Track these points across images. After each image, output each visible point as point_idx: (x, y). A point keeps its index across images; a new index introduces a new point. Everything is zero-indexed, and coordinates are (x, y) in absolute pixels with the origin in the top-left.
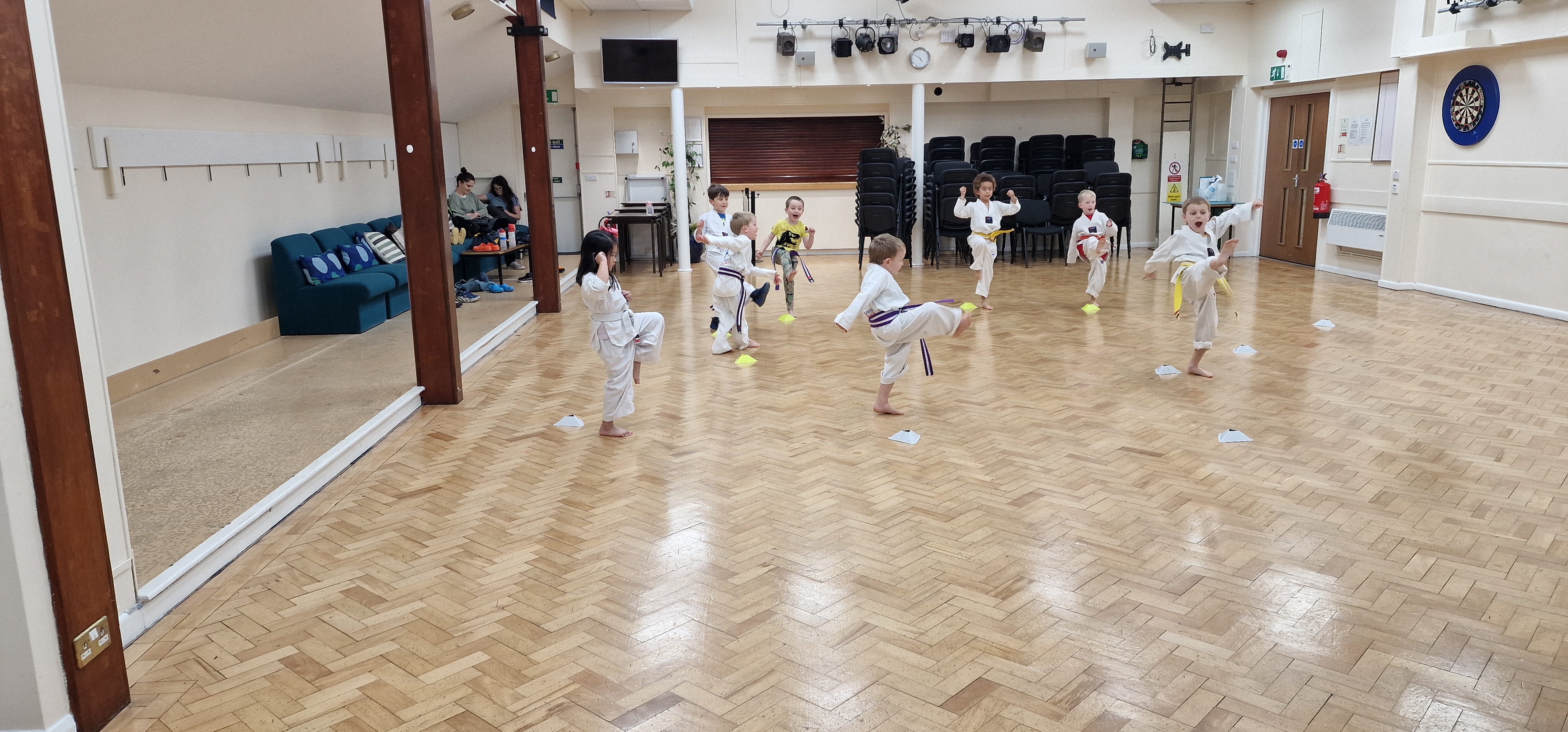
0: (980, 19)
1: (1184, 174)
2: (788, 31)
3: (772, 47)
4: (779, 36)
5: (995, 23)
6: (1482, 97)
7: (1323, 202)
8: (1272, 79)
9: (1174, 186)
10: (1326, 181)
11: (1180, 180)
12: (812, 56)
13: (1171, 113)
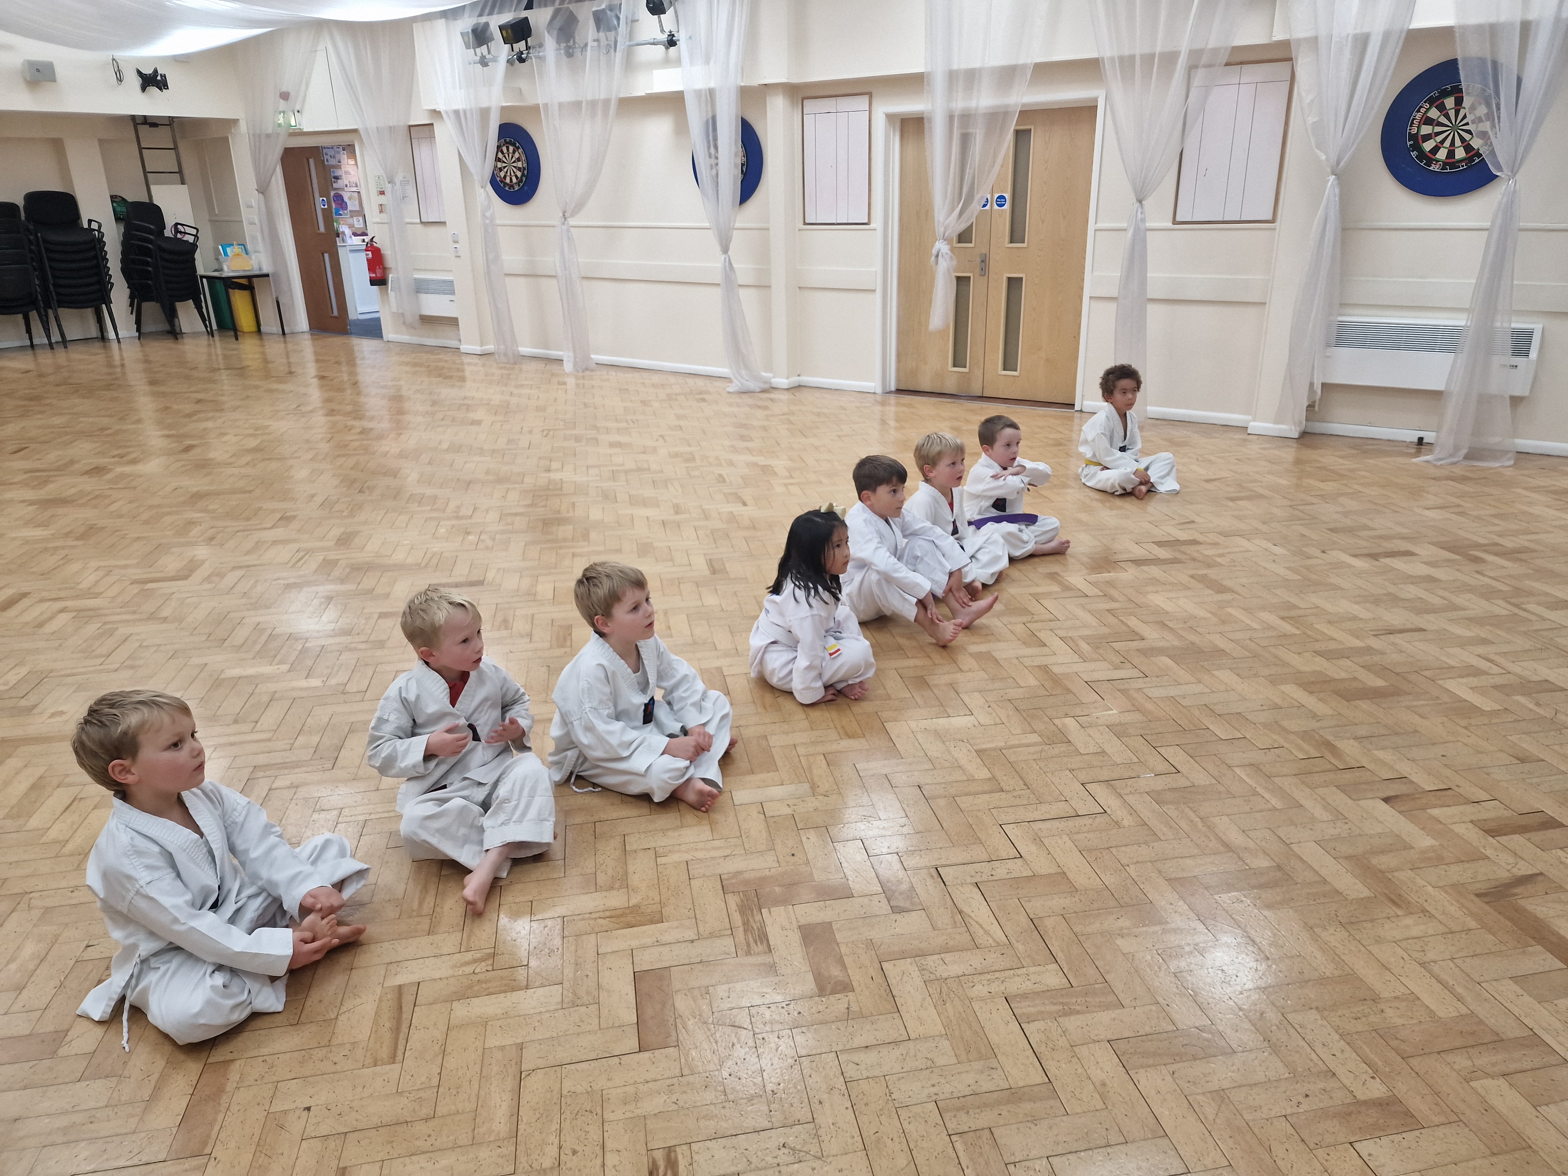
6: (524, 158)
7: (375, 267)
10: (376, 245)
13: (154, 161)
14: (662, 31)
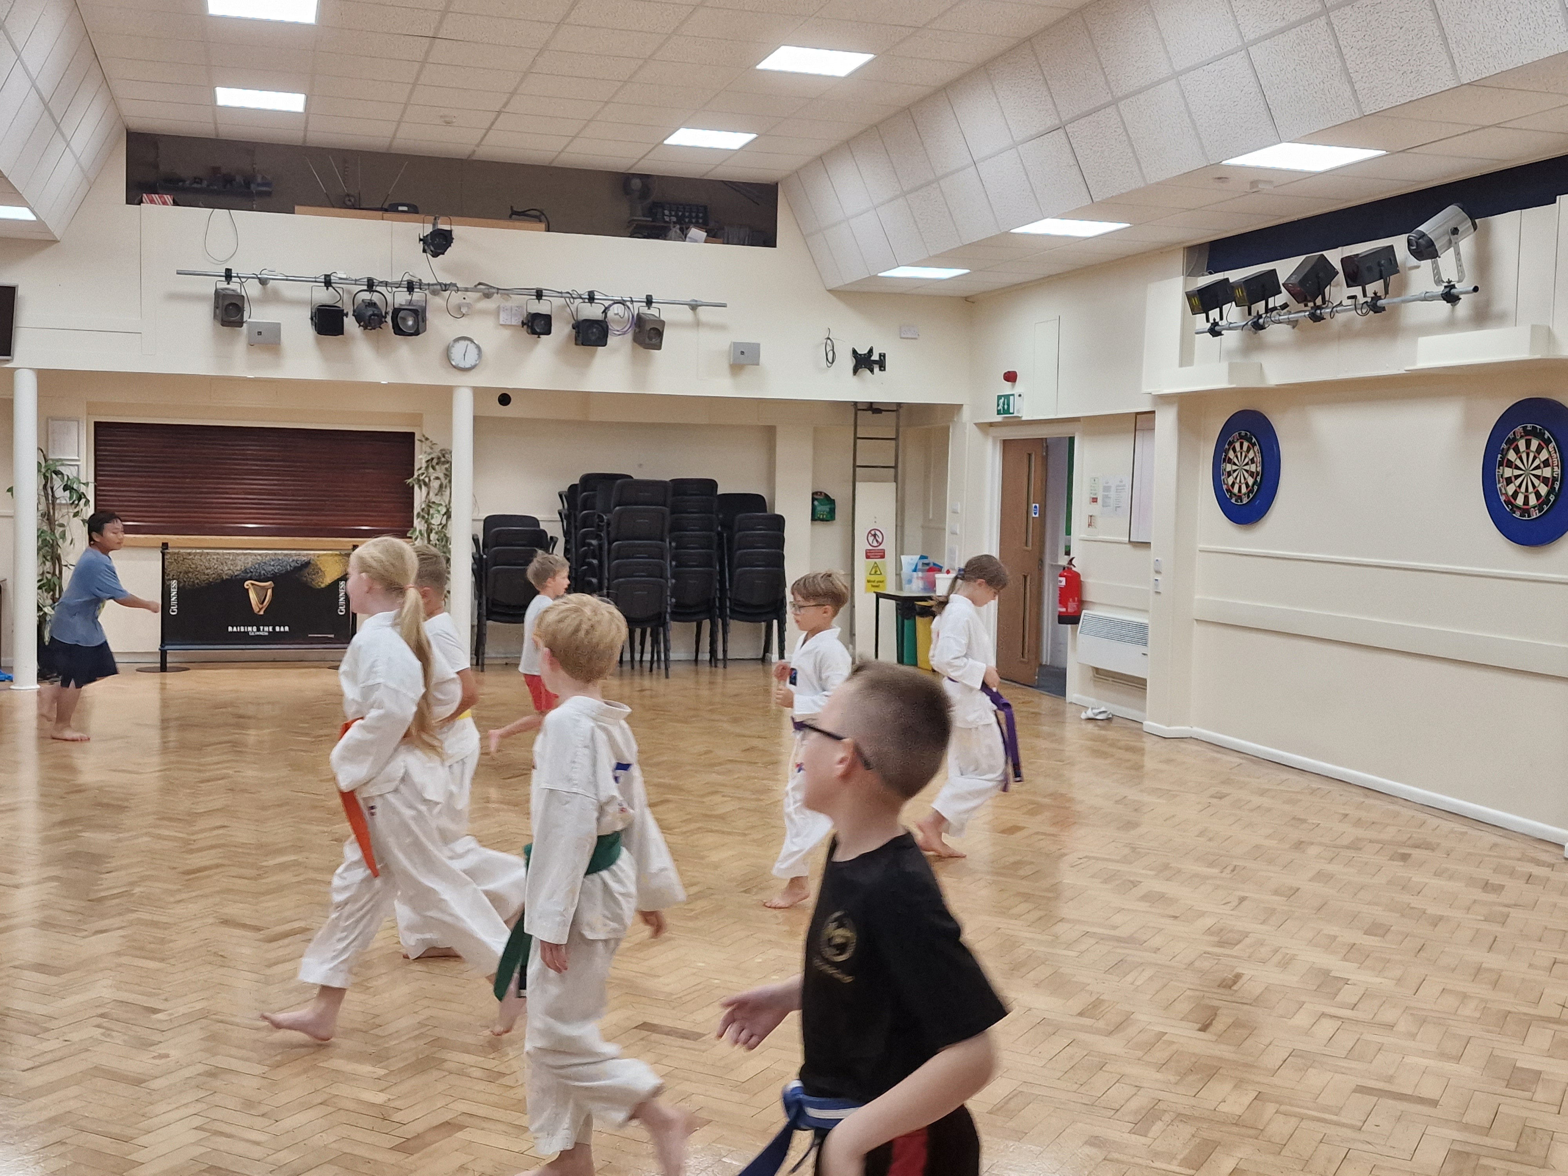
0: (561, 293)
1: (889, 546)
2: (234, 286)
3: (204, 313)
4: (217, 292)
5: (587, 301)
6: (1259, 459)
7: (1071, 600)
8: (999, 413)
9: (876, 566)
10: (1074, 569)
11: (883, 557)
12: (276, 329)
13: (867, 454)
14: (1438, 281)
